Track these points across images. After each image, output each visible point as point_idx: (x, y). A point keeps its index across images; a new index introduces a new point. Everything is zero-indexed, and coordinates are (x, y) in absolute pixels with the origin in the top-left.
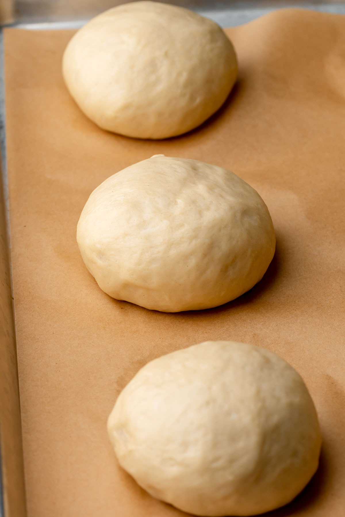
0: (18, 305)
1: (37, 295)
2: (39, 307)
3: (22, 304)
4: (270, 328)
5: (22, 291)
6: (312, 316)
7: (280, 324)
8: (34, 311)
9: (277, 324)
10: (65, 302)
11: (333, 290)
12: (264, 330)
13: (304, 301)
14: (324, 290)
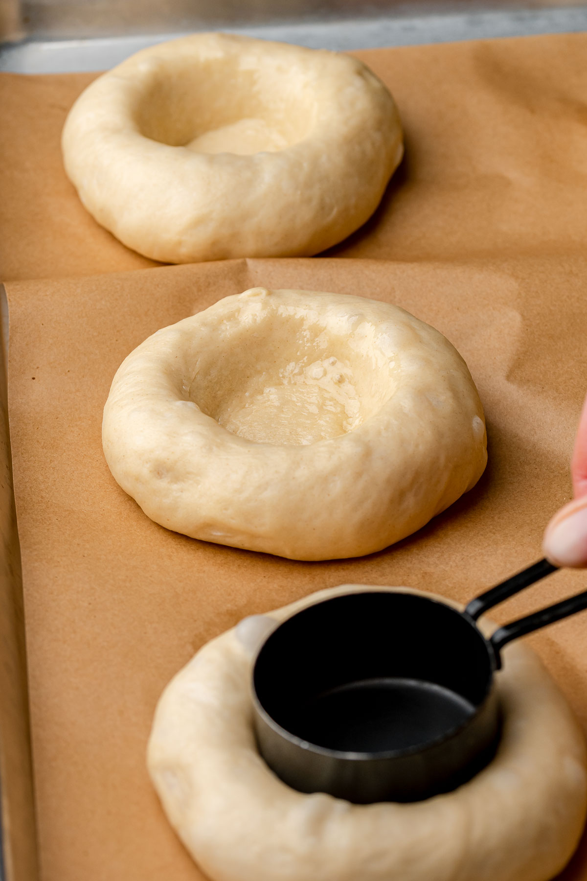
0: (23, 515)
1: (54, 501)
2: (59, 519)
3: (29, 514)
4: (451, 563)
5: (29, 494)
6: (522, 543)
7: (468, 556)
8: (50, 524)
9: (463, 557)
10: (102, 515)
11: (558, 502)
12: (442, 566)
13: (508, 517)
14: (543, 502)
